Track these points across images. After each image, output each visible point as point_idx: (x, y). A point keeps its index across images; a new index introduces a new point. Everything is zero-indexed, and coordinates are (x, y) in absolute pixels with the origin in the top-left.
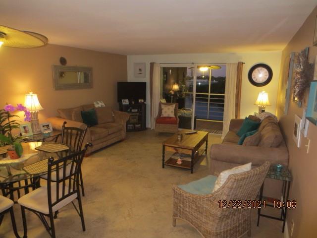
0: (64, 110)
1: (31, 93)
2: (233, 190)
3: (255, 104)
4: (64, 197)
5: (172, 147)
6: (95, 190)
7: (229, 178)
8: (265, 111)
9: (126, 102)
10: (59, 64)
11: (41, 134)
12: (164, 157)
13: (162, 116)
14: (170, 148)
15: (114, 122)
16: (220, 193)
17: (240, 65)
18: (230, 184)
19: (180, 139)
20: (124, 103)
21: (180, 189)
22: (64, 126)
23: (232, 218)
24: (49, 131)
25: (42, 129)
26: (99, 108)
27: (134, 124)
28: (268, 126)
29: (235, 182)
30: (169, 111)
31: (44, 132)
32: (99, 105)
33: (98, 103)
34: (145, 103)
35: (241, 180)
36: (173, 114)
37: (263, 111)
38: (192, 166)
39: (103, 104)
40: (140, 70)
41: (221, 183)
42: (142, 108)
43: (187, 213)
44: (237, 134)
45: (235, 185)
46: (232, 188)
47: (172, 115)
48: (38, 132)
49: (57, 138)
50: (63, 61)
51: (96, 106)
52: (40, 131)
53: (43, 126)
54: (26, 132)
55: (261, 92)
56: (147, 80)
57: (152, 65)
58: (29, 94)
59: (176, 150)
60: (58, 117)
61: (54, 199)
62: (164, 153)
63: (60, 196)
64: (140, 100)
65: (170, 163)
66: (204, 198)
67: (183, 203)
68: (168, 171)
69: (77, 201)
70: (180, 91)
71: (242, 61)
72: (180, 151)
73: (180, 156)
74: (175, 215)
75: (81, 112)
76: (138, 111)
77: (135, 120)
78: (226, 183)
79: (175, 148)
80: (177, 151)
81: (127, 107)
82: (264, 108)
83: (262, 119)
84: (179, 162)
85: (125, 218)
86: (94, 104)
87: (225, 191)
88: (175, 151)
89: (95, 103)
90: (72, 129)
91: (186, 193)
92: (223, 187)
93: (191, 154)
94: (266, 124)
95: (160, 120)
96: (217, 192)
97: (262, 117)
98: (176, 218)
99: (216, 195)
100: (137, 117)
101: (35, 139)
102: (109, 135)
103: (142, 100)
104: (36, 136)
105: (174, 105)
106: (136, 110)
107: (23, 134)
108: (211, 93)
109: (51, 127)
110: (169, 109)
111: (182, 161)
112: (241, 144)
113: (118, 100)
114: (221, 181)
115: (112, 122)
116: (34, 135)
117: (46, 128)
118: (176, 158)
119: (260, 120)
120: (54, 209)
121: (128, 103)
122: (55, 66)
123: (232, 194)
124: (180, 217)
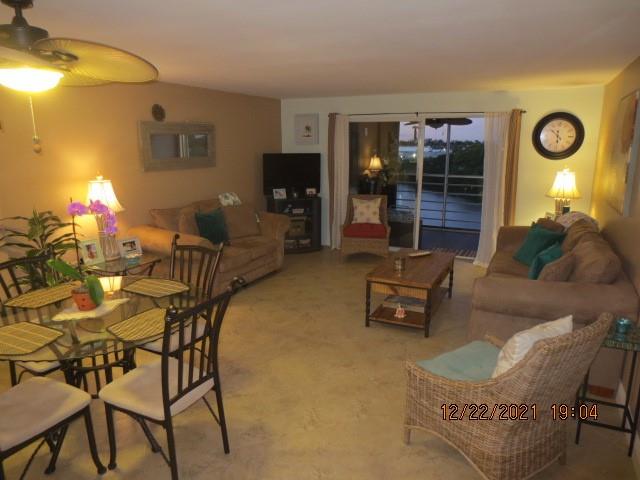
0: (161, 212)
1: (100, 178)
2: (541, 372)
3: (548, 196)
4: (192, 386)
5: (384, 283)
6: (237, 372)
7: (536, 348)
8: (571, 210)
9: (280, 194)
10: (150, 117)
11: (120, 259)
12: (368, 304)
13: (353, 222)
14: (383, 286)
15: (260, 235)
16: (513, 377)
17: (516, 115)
18: (536, 360)
19: (400, 267)
20: (276, 197)
21: (423, 369)
22: (174, 243)
23: (534, 426)
24: (137, 255)
25: (123, 250)
26: (229, 206)
27: (297, 238)
28: (585, 241)
29: (547, 355)
30: (369, 211)
31: (128, 257)
32: (229, 200)
33: (226, 197)
34: (319, 195)
35: (560, 350)
36: (378, 216)
37: (566, 210)
38: (427, 322)
39: (237, 199)
40: (308, 128)
41: (515, 356)
42: (313, 206)
43: (438, 418)
44: (514, 258)
45: (547, 361)
46: (540, 369)
47: (376, 220)
48: (114, 256)
49: (152, 267)
50: (158, 112)
51: (225, 202)
52: (119, 254)
53: (124, 244)
54: (92, 256)
55: (562, 170)
56: (321, 148)
57: (332, 117)
58: (95, 179)
59: (393, 289)
60: (150, 225)
61: (173, 392)
62: (368, 296)
63: (185, 384)
64: (309, 191)
65: (379, 317)
66: (477, 388)
67: (429, 397)
68: (378, 333)
69: (214, 393)
70: (385, 170)
71: (520, 107)
72: (403, 291)
73: (402, 302)
74: (409, 421)
75: (196, 214)
76: (305, 211)
77: (299, 230)
78: (527, 358)
79: (391, 286)
80: (396, 291)
81: (283, 204)
82: (567, 203)
83: (567, 225)
84: (400, 314)
85: (305, 428)
86: (218, 200)
87: (525, 374)
88: (391, 293)
89: (220, 197)
90: (191, 248)
91: (436, 376)
92: (521, 365)
93: (425, 298)
94: (580, 237)
95: (352, 230)
96: (508, 374)
97: (566, 221)
98: (411, 427)
99: (505, 382)
100: (302, 224)
101: (109, 270)
102: (253, 260)
103: (314, 191)
104: (111, 264)
105: (379, 200)
106: (301, 211)
107: (87, 260)
108: (450, 172)
109: (138, 246)
110: (368, 207)
111: (406, 312)
112: (535, 277)
113: (265, 190)
114: (514, 353)
115: (257, 235)
116: (107, 261)
117: (129, 248)
118: (393, 306)
119: (563, 228)
120: (174, 409)
121: (284, 196)
122: (144, 123)
123: (540, 380)
124: (421, 425)
